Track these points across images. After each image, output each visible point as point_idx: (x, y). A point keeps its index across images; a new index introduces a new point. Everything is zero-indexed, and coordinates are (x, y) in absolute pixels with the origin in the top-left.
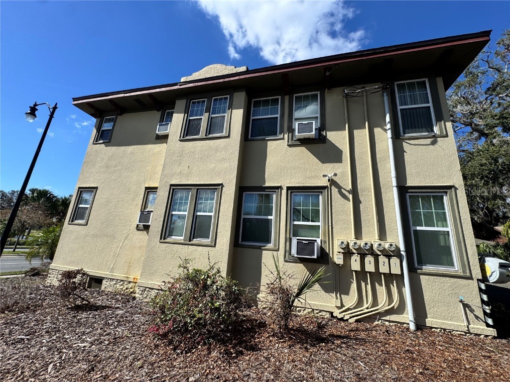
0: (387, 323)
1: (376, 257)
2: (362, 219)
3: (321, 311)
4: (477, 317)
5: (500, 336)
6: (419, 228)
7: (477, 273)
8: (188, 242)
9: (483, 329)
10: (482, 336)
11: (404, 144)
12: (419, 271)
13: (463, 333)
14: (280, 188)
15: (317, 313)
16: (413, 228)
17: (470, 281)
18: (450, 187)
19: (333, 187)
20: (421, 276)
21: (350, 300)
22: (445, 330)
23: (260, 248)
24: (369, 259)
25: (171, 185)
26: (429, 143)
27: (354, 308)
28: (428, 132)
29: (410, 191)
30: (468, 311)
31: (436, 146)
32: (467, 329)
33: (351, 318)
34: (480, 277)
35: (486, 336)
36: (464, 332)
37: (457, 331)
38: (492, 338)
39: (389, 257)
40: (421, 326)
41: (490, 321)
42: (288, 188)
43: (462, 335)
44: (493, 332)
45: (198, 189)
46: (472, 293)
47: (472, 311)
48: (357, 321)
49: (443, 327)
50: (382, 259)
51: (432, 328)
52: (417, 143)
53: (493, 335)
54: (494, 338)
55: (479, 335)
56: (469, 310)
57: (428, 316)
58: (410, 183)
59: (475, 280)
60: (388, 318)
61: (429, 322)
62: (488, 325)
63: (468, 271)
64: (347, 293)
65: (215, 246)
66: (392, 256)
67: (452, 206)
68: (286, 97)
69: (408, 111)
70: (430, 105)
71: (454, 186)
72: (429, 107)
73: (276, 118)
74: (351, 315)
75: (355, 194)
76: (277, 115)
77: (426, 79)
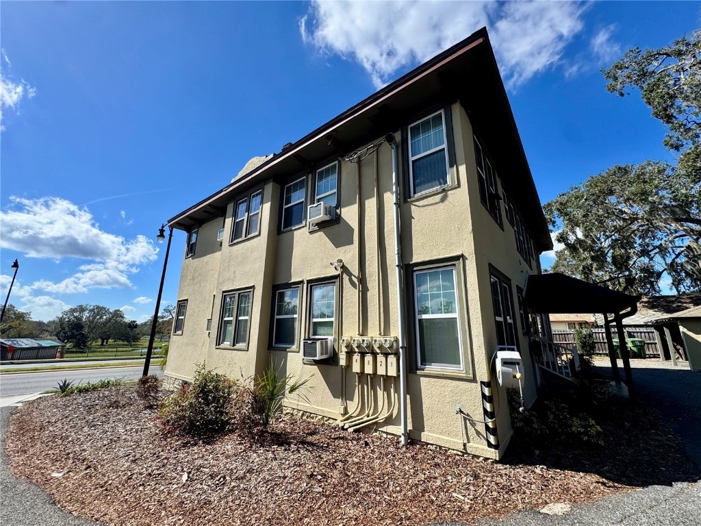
0: (384, 435)
1: (374, 355)
2: (369, 310)
3: (330, 418)
4: (478, 433)
5: (502, 461)
6: (424, 316)
7: (483, 374)
8: (232, 348)
9: (483, 449)
10: (481, 459)
11: (413, 207)
12: (418, 372)
13: (459, 453)
14: (302, 282)
15: (326, 421)
16: (418, 317)
17: (473, 385)
18: (457, 258)
19: (345, 275)
20: (422, 379)
21: (353, 407)
22: (440, 447)
23: (285, 350)
24: (369, 358)
25: (224, 292)
26: (438, 200)
27: (357, 416)
28: (440, 184)
29: (415, 269)
30: (468, 425)
31: (446, 202)
32: (463, 447)
33: (350, 427)
34: (486, 379)
35: (486, 459)
36: (461, 452)
37: (454, 450)
38: (493, 462)
39: (386, 355)
40: (413, 439)
41: (492, 439)
42: (309, 282)
43: (458, 455)
44: (493, 454)
45: (239, 294)
46: (472, 399)
47: (473, 424)
48: (355, 431)
49: (439, 443)
50: (380, 358)
51: (428, 444)
52: (426, 203)
53: (494, 458)
54: (496, 462)
55: (478, 457)
56: (470, 423)
57: (425, 429)
58: (416, 259)
59: (479, 383)
60: (384, 429)
61: (425, 436)
62: (490, 445)
63: (471, 371)
64: (352, 400)
65: (248, 350)
66: (390, 354)
67: (459, 283)
68: (310, 176)
69: (421, 161)
70: (445, 146)
71: (462, 256)
72: (444, 149)
73: (302, 202)
74: (350, 424)
75: (362, 280)
76: (303, 200)
77: (442, 111)
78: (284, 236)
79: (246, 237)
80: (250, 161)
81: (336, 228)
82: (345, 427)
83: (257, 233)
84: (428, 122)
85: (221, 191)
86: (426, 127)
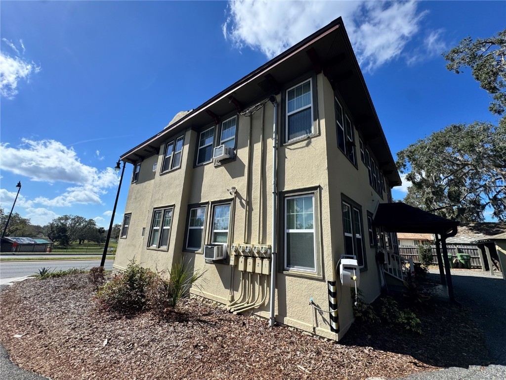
0: (258, 318)
1: (254, 258)
2: (252, 225)
3: (221, 304)
4: (324, 320)
5: (341, 342)
6: (291, 231)
7: (330, 276)
8: (157, 249)
9: (327, 332)
10: (326, 339)
11: (286, 150)
12: (285, 272)
13: (310, 334)
14: (207, 203)
15: (219, 305)
16: (286, 231)
17: (323, 283)
18: (315, 188)
19: (237, 198)
20: (287, 277)
21: (238, 295)
22: (297, 329)
23: (193, 252)
24: (250, 260)
25: (154, 208)
26: (305, 145)
27: (240, 303)
28: (307, 133)
29: (286, 195)
30: (318, 313)
31: (310, 146)
32: (313, 330)
33: (235, 311)
34: (332, 280)
35: (329, 340)
36: (312, 333)
37: (306, 332)
38: (333, 343)
39: (262, 258)
40: (278, 322)
41: (334, 325)
42: (212, 203)
43: (309, 336)
44: (334, 336)
45: (165, 210)
46: (321, 294)
47: (321, 313)
48: (238, 314)
49: (296, 326)
50: (258, 261)
51: (288, 326)
52: (296, 147)
53: (335, 339)
54: (336, 343)
55: (323, 338)
56: (319, 312)
57: (287, 315)
58: (287, 188)
59: (327, 283)
60: (258, 314)
61: (287, 320)
62: (332, 329)
63: (321, 273)
64: (237, 291)
65: (168, 251)
66: (264, 258)
67: (316, 207)
68: (218, 126)
69: (295, 116)
70: (311, 105)
71: (319, 186)
72: (310, 108)
73: (211, 145)
74: (235, 309)
75: (249, 203)
76: (212, 143)
77: (311, 79)
78: (198, 169)
79: (171, 169)
80: (177, 115)
81: (233, 164)
82: (231, 311)
83: (178, 167)
84: (300, 87)
85: (156, 136)
86: (299, 91)
